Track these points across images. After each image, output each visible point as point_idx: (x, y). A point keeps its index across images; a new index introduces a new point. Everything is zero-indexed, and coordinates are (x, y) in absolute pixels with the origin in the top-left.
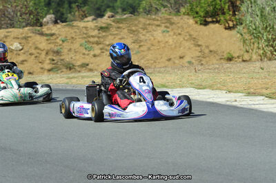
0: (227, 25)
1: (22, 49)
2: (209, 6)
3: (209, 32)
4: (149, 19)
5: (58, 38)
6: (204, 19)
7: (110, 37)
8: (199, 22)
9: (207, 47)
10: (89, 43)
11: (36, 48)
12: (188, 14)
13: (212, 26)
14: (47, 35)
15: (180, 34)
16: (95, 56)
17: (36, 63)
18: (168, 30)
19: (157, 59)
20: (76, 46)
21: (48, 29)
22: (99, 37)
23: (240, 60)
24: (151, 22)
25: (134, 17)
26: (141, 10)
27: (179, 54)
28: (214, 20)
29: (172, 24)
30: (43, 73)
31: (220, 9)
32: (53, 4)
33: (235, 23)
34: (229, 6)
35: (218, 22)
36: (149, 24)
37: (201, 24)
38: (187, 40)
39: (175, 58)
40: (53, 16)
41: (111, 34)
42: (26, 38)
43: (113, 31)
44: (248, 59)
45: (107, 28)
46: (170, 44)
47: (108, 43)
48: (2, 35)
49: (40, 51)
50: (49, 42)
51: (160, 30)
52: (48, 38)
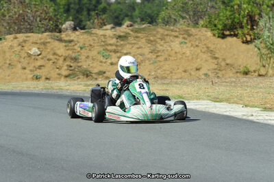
0: (245, 39)
1: (40, 54)
2: (227, 19)
3: (226, 45)
4: (167, 30)
5: (76, 44)
6: (222, 32)
7: (128, 46)
8: (217, 35)
9: (224, 60)
10: (107, 51)
11: (54, 54)
12: (206, 27)
13: (229, 39)
14: (65, 41)
15: (197, 46)
16: (112, 64)
17: (54, 69)
18: (186, 41)
19: (174, 70)
20: (94, 53)
21: (67, 36)
22: (117, 46)
23: (256, 74)
24: (169, 32)
25: (152, 27)
26: (160, 20)
27: (195, 66)
28: (232, 33)
29: (190, 35)
30: (60, 78)
31: (238, 23)
32: (72, 10)
33: (252, 37)
34: (247, 21)
35: (236, 35)
36: (167, 35)
37: (219, 37)
38: (204, 52)
39: (191, 70)
40: (72, 23)
41: (129, 43)
42: (44, 44)
43: (131, 40)
44: (264, 73)
45: (125, 37)
46: (187, 55)
47: (125, 52)
48: (21, 40)
49: (58, 57)
50: (67, 48)
51: (178, 41)
52: (66, 44)
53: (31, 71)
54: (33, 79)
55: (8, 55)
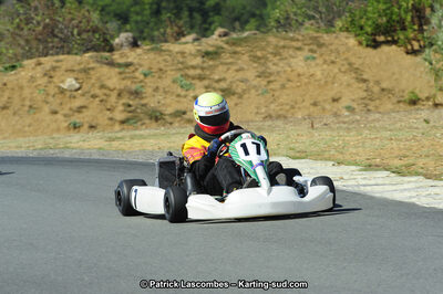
0: (409, 47)
1: (79, 89)
2: (380, 16)
3: (380, 58)
4: (285, 39)
5: (136, 70)
6: (371, 38)
7: (221, 68)
8: (364, 43)
9: (378, 83)
10: (187, 77)
11: (102, 87)
12: (347, 30)
13: (385, 48)
14: (119, 65)
15: (333, 62)
17: (101, 111)
18: (315, 55)
19: (296, 103)
20: (166, 82)
21: (122, 56)
22: (203, 69)
23: (431, 103)
24: (287, 43)
25: (260, 36)
26: (272, 24)
27: (332, 94)
28: (389, 39)
29: (320, 45)
30: (113, 125)
31: (398, 22)
33: (422, 43)
34: (412, 17)
35: (394, 42)
37: (367, 46)
38: (345, 72)
39: (325, 101)
40: (130, 34)
41: (222, 64)
42: (86, 71)
43: (226, 58)
45: (216, 53)
46: (318, 78)
47: (217, 77)
48: (48, 67)
49: (107, 92)
50: (123, 76)
51: (301, 55)
52: (121, 70)
53: (65, 116)
54: (68, 128)
55: (26, 92)
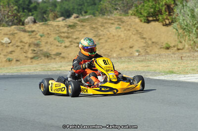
0: (164, 23)
1: (10, 43)
3: (151, 28)
4: (106, 19)
5: (37, 34)
8: (143, 21)
9: (150, 39)
10: (61, 37)
12: (135, 15)
13: (153, 23)
14: (29, 32)
15: (129, 30)
16: (66, 47)
17: (21, 53)
18: (120, 27)
20: (51, 39)
21: (29, 27)
22: (68, 33)
23: (176, 48)
24: (107, 21)
25: (94, 18)
27: (129, 44)
28: (155, 19)
29: (123, 22)
30: (27, 60)
31: (158, 11)
33: (170, 21)
34: (165, 8)
35: (157, 20)
36: (106, 23)
37: (145, 22)
38: (134, 34)
39: (126, 48)
40: (33, 17)
41: (77, 31)
42: (13, 34)
43: (79, 28)
44: (181, 48)
45: (74, 26)
46: (122, 37)
47: (75, 37)
49: (24, 44)
50: (31, 37)
51: (114, 27)
52: (30, 34)
53: (4, 56)
54: (6, 61)
